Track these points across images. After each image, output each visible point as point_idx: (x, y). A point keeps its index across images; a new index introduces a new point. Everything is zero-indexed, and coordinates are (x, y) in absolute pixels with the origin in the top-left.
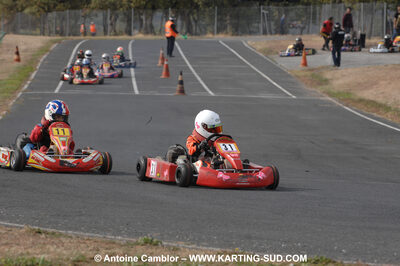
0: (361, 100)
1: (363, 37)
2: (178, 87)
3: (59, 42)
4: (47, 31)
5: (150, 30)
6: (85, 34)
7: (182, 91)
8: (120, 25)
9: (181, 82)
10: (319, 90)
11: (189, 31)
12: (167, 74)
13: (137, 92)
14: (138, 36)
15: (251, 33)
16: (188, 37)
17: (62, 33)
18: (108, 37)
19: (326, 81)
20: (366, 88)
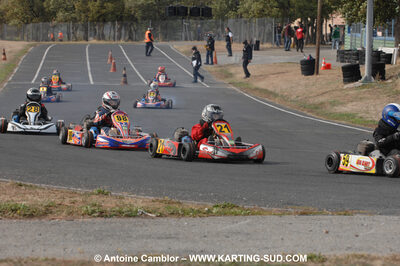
0: (256, 89)
1: (258, 42)
2: (122, 79)
3: (35, 46)
4: (25, 38)
5: (102, 37)
6: (53, 40)
7: (125, 82)
8: (80, 33)
9: (125, 75)
10: (226, 81)
11: (131, 38)
12: (115, 69)
13: (92, 83)
14: (93, 41)
15: (176, 40)
16: (130, 42)
17: (37, 40)
18: (71, 42)
19: (231, 75)
20: (260, 80)
